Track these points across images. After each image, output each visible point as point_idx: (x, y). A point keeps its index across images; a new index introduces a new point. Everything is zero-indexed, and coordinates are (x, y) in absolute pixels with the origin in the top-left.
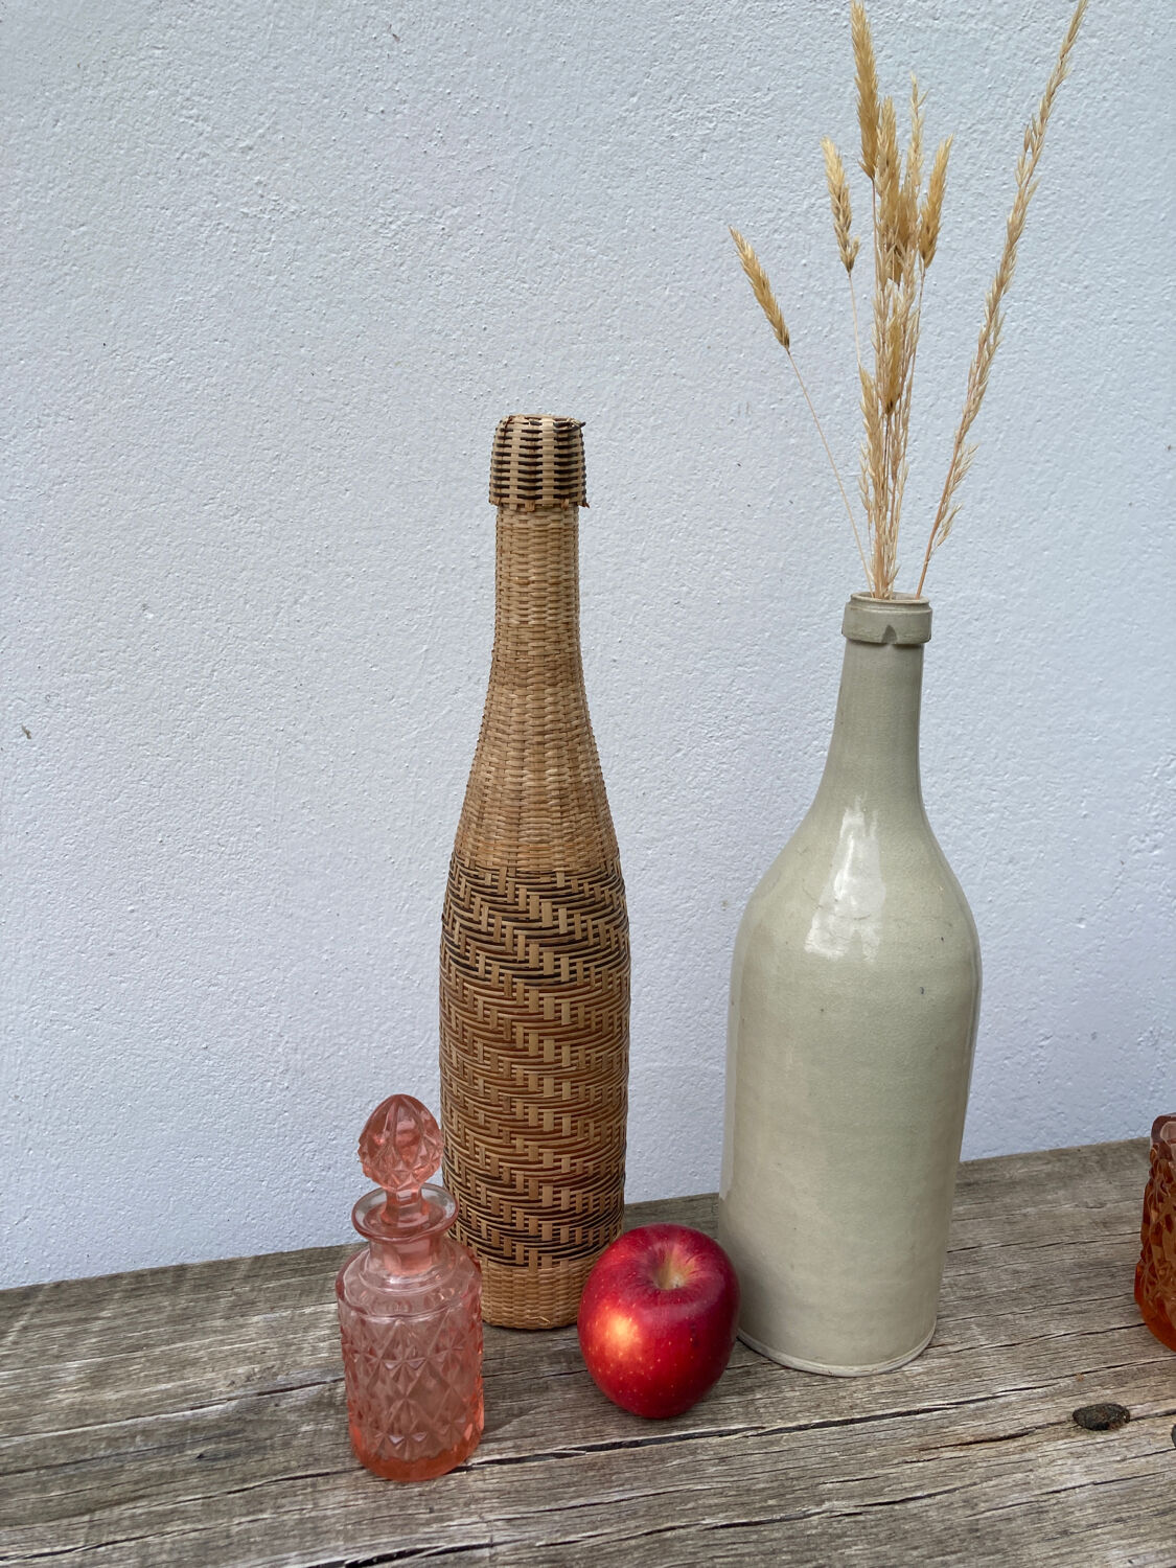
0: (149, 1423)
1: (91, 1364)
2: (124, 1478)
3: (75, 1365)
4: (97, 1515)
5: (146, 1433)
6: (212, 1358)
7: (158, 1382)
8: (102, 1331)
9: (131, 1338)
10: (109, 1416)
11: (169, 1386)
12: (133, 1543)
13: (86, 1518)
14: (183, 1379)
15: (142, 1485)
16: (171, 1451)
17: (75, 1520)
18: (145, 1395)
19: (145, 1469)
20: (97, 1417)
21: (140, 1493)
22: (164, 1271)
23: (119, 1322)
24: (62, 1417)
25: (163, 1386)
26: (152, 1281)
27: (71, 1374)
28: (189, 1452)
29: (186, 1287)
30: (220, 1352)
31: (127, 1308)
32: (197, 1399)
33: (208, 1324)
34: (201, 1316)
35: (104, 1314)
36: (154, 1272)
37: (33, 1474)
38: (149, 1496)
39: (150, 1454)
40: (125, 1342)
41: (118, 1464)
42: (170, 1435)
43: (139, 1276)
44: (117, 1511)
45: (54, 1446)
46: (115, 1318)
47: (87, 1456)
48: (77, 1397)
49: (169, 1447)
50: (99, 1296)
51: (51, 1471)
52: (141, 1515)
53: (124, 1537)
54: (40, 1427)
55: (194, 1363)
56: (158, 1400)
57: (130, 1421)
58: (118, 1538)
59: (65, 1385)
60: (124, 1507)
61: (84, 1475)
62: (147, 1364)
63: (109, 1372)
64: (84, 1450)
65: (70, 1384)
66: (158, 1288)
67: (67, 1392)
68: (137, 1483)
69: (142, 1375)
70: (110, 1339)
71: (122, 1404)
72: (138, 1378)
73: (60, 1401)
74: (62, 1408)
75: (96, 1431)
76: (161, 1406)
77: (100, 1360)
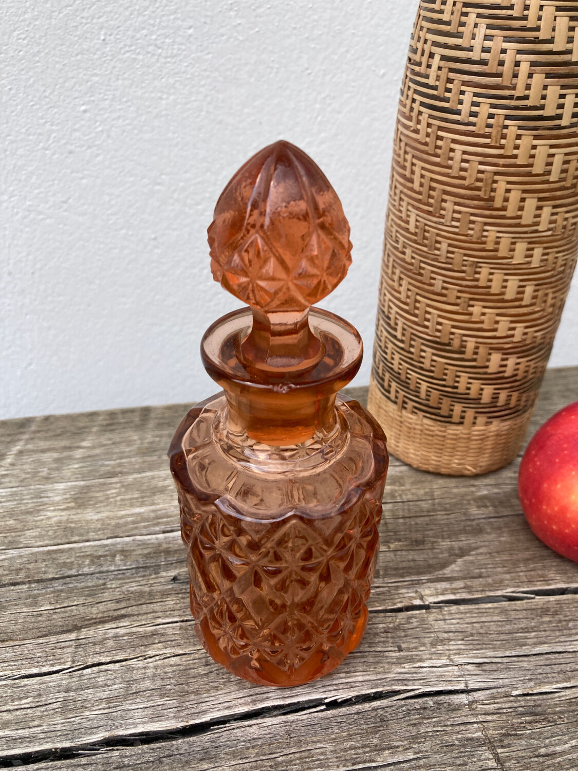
0: (127, 543)
1: (75, 487)
2: (107, 595)
3: (62, 486)
4: (84, 633)
5: (125, 553)
7: (132, 506)
8: (83, 459)
9: (108, 465)
10: (92, 535)
11: (142, 510)
13: (73, 636)
14: (154, 504)
15: (123, 605)
16: (148, 572)
17: (63, 637)
18: (122, 517)
20: (82, 535)
21: (123, 612)
22: (132, 411)
23: (97, 451)
24: (50, 533)
25: (137, 510)
26: (123, 418)
27: (58, 495)
28: (164, 574)
29: (152, 424)
31: (104, 440)
32: (167, 523)
35: (85, 444)
36: (125, 412)
37: (25, 587)
38: (129, 616)
39: (129, 573)
40: (103, 468)
41: (101, 582)
42: (147, 556)
43: (112, 414)
44: (101, 629)
45: (44, 560)
46: (93, 448)
47: (73, 572)
48: (64, 516)
49: (145, 568)
50: (80, 428)
51: (41, 586)
52: (123, 635)
53: (108, 659)
54: (32, 542)
55: (163, 490)
56: (134, 522)
57: (109, 541)
58: (103, 660)
59: (53, 504)
60: (107, 626)
61: (71, 591)
62: (123, 490)
63: (91, 494)
64: (70, 566)
65: (58, 504)
66: (128, 424)
67: (55, 510)
68: (118, 601)
69: (118, 498)
70: (90, 466)
71: (103, 524)
72: (116, 502)
73: (49, 518)
74: (51, 525)
75: (81, 548)
76: (136, 528)
77: (82, 483)
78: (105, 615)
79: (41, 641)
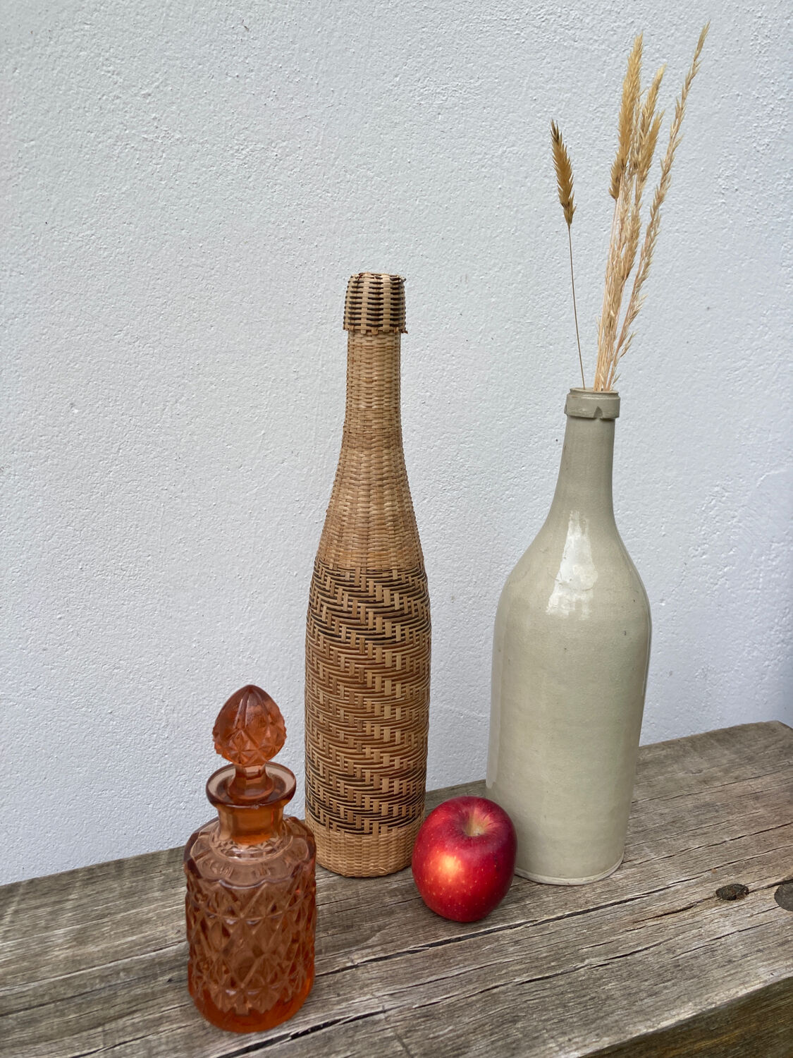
0: (126, 964)
1: (73, 930)
2: (118, 1000)
3: (62, 931)
4: (107, 1027)
5: (127, 970)
6: (159, 916)
7: (124, 936)
8: (74, 908)
9: (96, 910)
10: (96, 962)
11: (134, 938)
12: (138, 1041)
13: (100, 1029)
14: (143, 933)
15: (134, 1003)
16: (148, 980)
17: (92, 1032)
18: (118, 946)
19: (132, 993)
20: (88, 963)
21: (134, 1008)
22: (108, 864)
23: (85, 901)
24: (62, 966)
25: (129, 939)
26: (101, 872)
27: (59, 938)
28: (161, 979)
29: (127, 873)
30: (164, 912)
31: (88, 891)
32: (157, 944)
33: (150, 895)
34: (143, 891)
35: (72, 897)
36: (101, 866)
37: (52, 1005)
38: (140, 1010)
39: (133, 983)
40: (93, 913)
41: (112, 992)
42: (145, 969)
43: (90, 870)
44: (121, 1022)
45: (62, 986)
46: (81, 898)
47: (88, 989)
48: (69, 952)
49: (146, 977)
50: (64, 885)
51: (65, 1002)
52: (139, 1022)
53: (131, 1038)
54: (48, 974)
55: (148, 921)
56: (130, 948)
57: (112, 964)
58: (127, 1039)
59: (57, 946)
60: (124, 1019)
61: (90, 1002)
62: (114, 926)
63: (88, 934)
64: (85, 986)
65: (62, 944)
66: (106, 876)
67: (59, 950)
68: (129, 1002)
69: (112, 933)
70: (82, 912)
71: (103, 953)
72: (110, 935)
73: (57, 956)
74: (60, 961)
75: (89, 972)
76: (132, 951)
77: (78, 926)
78: (122, 1012)
79: (76, 1036)
